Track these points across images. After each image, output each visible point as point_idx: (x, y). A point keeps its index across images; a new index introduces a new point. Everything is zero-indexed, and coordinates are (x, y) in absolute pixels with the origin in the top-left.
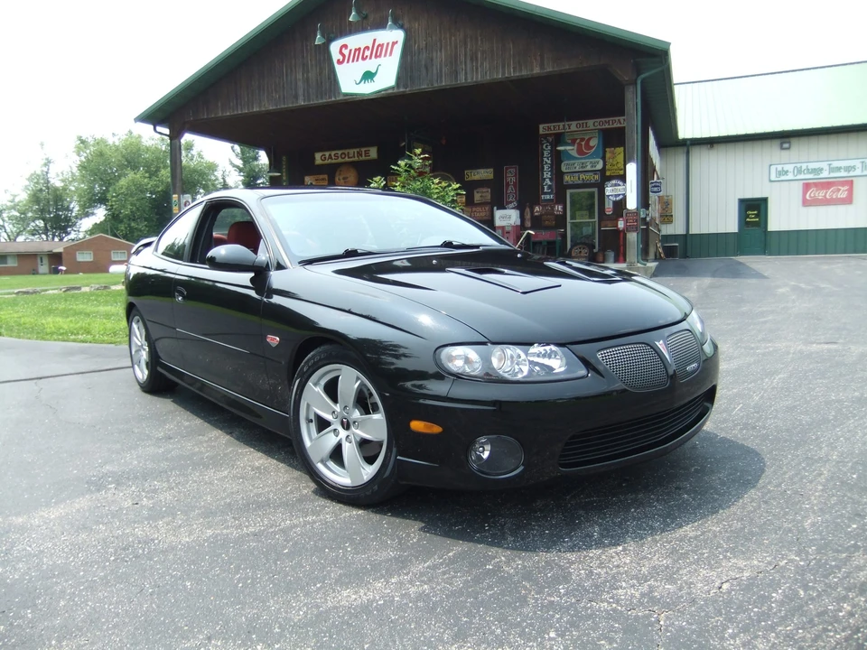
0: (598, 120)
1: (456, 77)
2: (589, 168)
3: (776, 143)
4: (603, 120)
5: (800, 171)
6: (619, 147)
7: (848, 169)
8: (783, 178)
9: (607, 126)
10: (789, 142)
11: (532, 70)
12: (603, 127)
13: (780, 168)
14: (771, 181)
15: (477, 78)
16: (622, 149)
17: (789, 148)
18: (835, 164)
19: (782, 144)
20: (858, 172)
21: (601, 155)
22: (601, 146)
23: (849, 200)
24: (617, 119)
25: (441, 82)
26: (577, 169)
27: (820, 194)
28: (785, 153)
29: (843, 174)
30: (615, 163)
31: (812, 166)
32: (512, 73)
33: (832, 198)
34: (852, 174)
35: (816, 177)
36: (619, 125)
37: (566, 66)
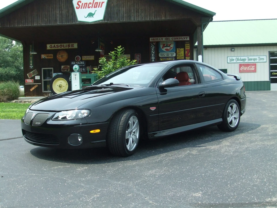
0: (174, 37)
1: (130, 19)
2: (170, 56)
3: (230, 48)
4: (176, 37)
5: (238, 60)
6: (182, 48)
7: (255, 59)
8: (232, 62)
9: (177, 40)
10: (234, 49)
11: (161, 18)
12: (176, 40)
13: (231, 58)
14: (228, 63)
15: (139, 19)
16: (183, 49)
17: (234, 51)
18: (250, 58)
19: (231, 49)
20: (258, 61)
21: (175, 51)
22: (175, 47)
23: (255, 71)
24: (181, 37)
25: (123, 20)
26: (165, 56)
27: (245, 68)
28: (233, 52)
29: (253, 61)
30: (180, 54)
31: (242, 58)
32: (153, 19)
33: (249, 70)
34: (255, 61)
35: (243, 62)
36: (182, 40)
37: (175, 18)
